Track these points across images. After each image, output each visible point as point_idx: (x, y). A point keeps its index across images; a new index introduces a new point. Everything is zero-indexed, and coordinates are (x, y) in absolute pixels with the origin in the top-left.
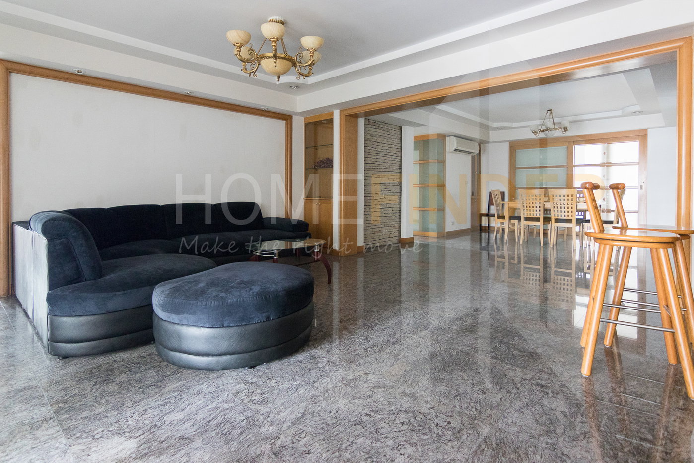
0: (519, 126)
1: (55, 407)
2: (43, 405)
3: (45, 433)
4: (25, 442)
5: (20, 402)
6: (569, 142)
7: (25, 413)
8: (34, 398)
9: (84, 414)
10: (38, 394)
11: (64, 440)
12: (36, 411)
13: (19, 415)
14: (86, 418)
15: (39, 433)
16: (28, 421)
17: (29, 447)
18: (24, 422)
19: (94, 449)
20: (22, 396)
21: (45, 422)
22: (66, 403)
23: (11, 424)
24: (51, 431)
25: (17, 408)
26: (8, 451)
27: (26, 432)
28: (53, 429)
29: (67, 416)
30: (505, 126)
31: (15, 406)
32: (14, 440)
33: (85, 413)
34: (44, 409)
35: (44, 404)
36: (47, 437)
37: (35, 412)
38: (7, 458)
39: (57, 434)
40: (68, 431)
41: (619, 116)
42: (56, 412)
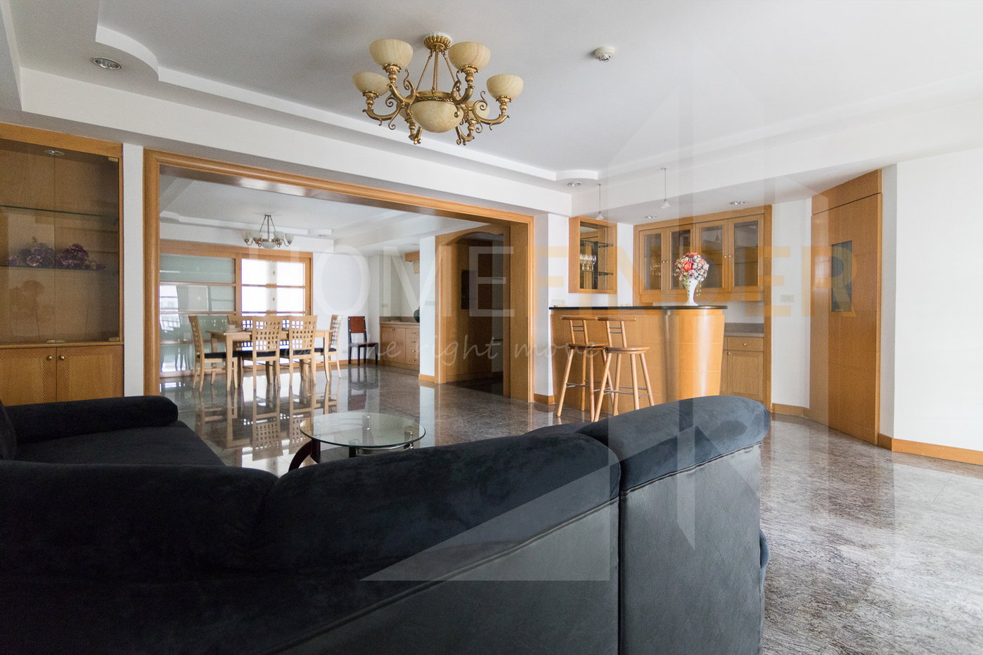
0: (191, 222)
1: (849, 607)
2: (857, 618)
3: (884, 594)
4: (906, 601)
5: (873, 640)
6: (237, 254)
7: (881, 624)
8: (855, 632)
9: (839, 582)
10: (846, 633)
11: (878, 580)
12: (870, 617)
13: (887, 626)
14: (842, 579)
15: (889, 598)
16: (886, 614)
17: (907, 594)
18: (890, 616)
19: (867, 562)
20: (863, 646)
21: (875, 602)
22: (837, 602)
23: (903, 624)
24: (878, 591)
25: (882, 635)
26: (925, 604)
27: (898, 606)
28: (874, 592)
29: (852, 592)
30: (174, 218)
31: (881, 640)
32: (913, 608)
33: (837, 583)
34: (861, 613)
35: (855, 618)
36: (887, 591)
37: (872, 617)
38: (928, 600)
39: (877, 586)
40: (867, 582)
41: (304, 236)
42: (856, 601)
